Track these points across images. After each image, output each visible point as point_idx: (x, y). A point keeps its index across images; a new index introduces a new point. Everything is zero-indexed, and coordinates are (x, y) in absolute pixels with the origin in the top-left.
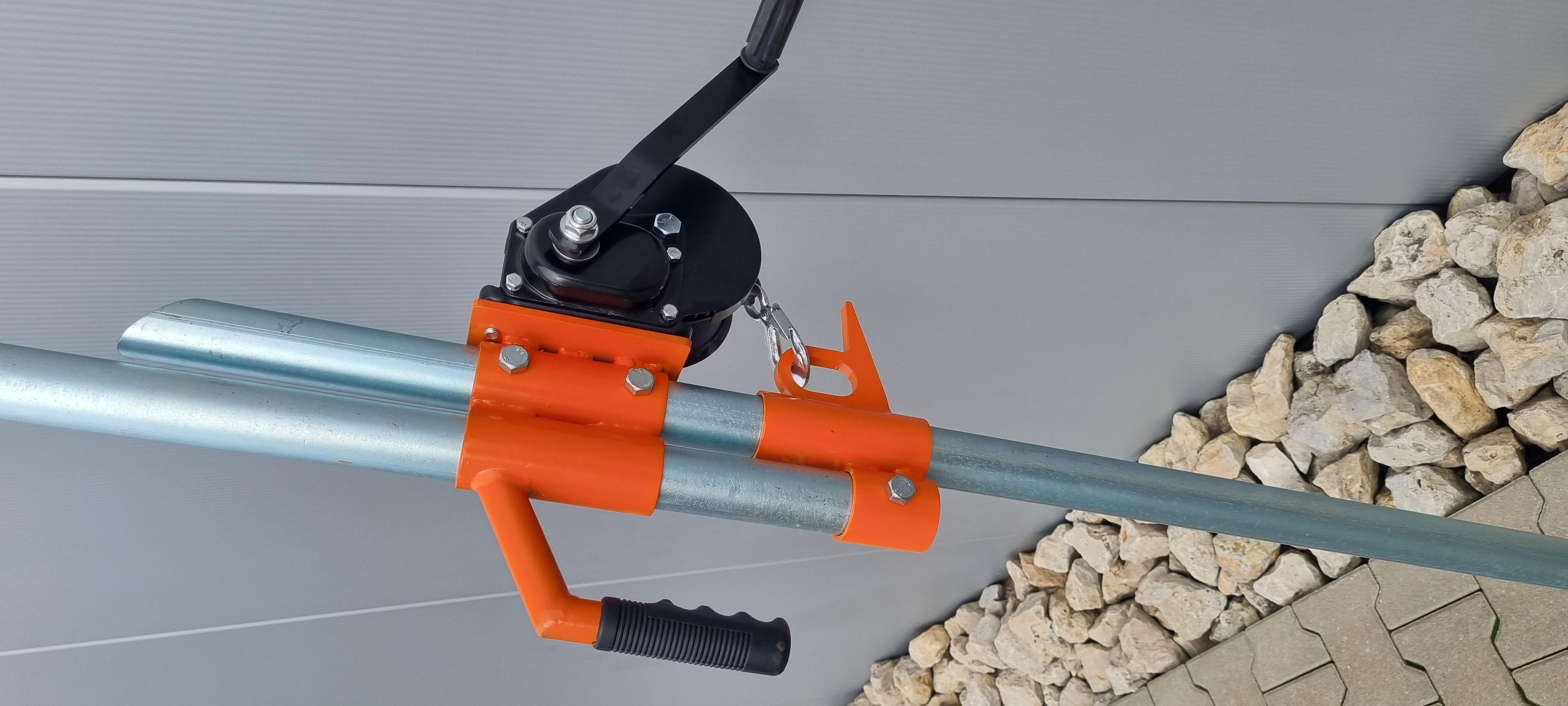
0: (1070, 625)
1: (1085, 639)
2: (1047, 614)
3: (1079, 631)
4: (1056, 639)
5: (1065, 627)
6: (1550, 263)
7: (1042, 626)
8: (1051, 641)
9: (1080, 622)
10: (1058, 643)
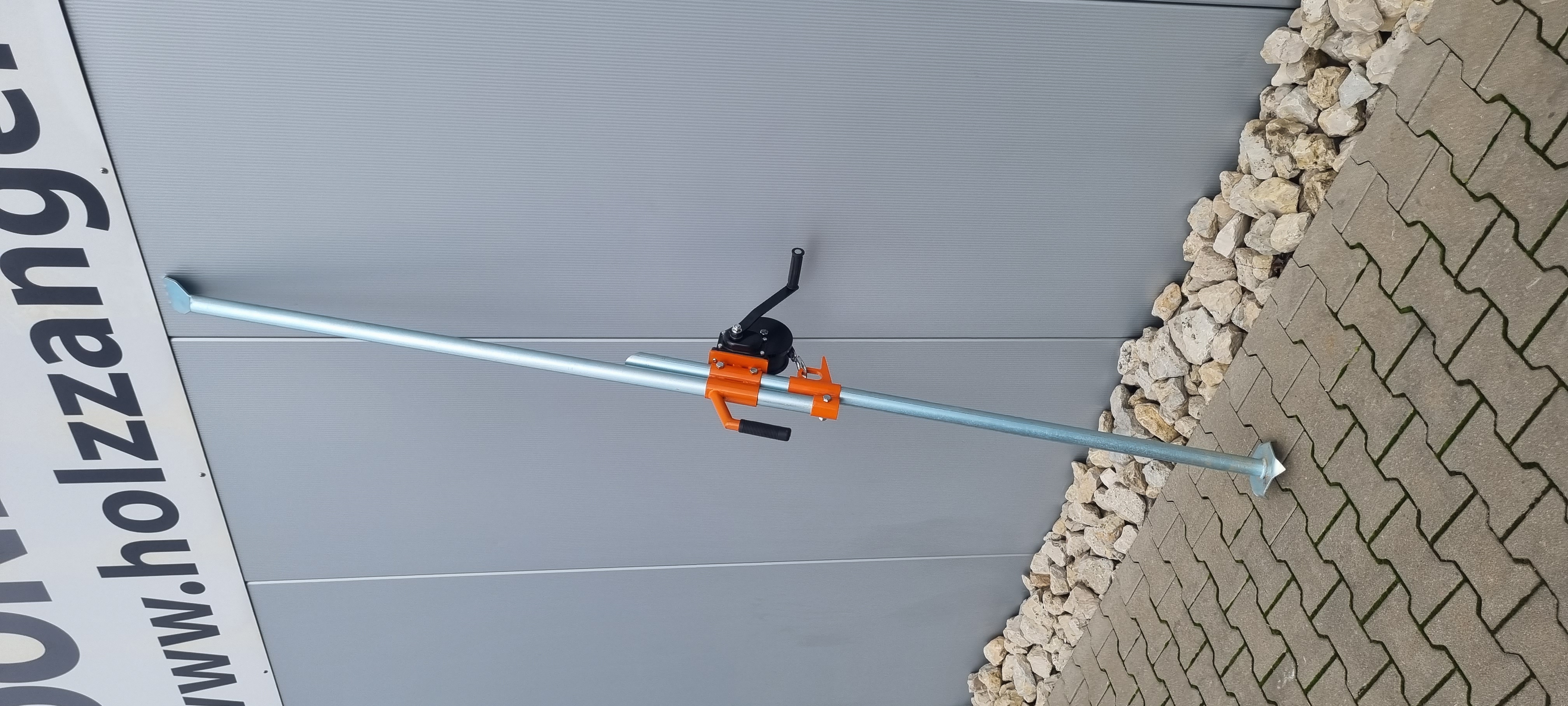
0: (1052, 603)
1: (1062, 612)
2: (1041, 600)
3: (1056, 607)
4: (1047, 614)
5: (1049, 604)
6: (1161, 352)
7: (1039, 607)
8: (1044, 616)
9: (1057, 601)
10: (1048, 617)
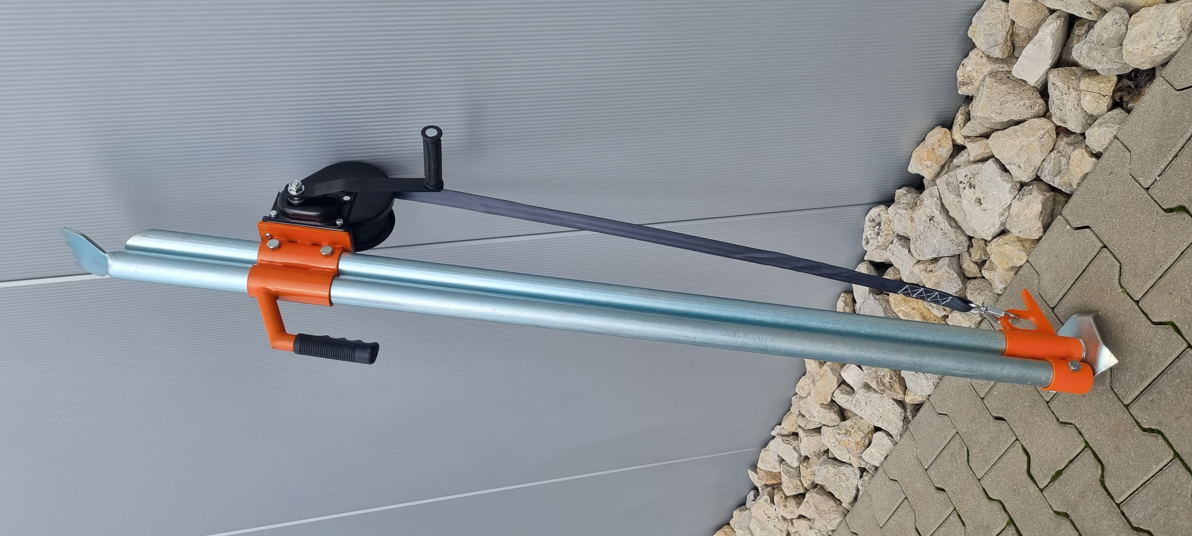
0: (785, 506)
1: (798, 515)
2: (772, 501)
3: (792, 510)
4: (780, 518)
5: (782, 508)
7: (770, 510)
8: (777, 520)
10: (782, 520)
